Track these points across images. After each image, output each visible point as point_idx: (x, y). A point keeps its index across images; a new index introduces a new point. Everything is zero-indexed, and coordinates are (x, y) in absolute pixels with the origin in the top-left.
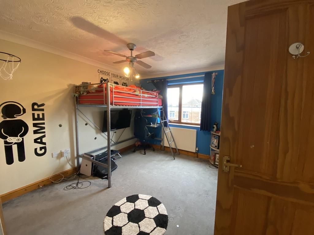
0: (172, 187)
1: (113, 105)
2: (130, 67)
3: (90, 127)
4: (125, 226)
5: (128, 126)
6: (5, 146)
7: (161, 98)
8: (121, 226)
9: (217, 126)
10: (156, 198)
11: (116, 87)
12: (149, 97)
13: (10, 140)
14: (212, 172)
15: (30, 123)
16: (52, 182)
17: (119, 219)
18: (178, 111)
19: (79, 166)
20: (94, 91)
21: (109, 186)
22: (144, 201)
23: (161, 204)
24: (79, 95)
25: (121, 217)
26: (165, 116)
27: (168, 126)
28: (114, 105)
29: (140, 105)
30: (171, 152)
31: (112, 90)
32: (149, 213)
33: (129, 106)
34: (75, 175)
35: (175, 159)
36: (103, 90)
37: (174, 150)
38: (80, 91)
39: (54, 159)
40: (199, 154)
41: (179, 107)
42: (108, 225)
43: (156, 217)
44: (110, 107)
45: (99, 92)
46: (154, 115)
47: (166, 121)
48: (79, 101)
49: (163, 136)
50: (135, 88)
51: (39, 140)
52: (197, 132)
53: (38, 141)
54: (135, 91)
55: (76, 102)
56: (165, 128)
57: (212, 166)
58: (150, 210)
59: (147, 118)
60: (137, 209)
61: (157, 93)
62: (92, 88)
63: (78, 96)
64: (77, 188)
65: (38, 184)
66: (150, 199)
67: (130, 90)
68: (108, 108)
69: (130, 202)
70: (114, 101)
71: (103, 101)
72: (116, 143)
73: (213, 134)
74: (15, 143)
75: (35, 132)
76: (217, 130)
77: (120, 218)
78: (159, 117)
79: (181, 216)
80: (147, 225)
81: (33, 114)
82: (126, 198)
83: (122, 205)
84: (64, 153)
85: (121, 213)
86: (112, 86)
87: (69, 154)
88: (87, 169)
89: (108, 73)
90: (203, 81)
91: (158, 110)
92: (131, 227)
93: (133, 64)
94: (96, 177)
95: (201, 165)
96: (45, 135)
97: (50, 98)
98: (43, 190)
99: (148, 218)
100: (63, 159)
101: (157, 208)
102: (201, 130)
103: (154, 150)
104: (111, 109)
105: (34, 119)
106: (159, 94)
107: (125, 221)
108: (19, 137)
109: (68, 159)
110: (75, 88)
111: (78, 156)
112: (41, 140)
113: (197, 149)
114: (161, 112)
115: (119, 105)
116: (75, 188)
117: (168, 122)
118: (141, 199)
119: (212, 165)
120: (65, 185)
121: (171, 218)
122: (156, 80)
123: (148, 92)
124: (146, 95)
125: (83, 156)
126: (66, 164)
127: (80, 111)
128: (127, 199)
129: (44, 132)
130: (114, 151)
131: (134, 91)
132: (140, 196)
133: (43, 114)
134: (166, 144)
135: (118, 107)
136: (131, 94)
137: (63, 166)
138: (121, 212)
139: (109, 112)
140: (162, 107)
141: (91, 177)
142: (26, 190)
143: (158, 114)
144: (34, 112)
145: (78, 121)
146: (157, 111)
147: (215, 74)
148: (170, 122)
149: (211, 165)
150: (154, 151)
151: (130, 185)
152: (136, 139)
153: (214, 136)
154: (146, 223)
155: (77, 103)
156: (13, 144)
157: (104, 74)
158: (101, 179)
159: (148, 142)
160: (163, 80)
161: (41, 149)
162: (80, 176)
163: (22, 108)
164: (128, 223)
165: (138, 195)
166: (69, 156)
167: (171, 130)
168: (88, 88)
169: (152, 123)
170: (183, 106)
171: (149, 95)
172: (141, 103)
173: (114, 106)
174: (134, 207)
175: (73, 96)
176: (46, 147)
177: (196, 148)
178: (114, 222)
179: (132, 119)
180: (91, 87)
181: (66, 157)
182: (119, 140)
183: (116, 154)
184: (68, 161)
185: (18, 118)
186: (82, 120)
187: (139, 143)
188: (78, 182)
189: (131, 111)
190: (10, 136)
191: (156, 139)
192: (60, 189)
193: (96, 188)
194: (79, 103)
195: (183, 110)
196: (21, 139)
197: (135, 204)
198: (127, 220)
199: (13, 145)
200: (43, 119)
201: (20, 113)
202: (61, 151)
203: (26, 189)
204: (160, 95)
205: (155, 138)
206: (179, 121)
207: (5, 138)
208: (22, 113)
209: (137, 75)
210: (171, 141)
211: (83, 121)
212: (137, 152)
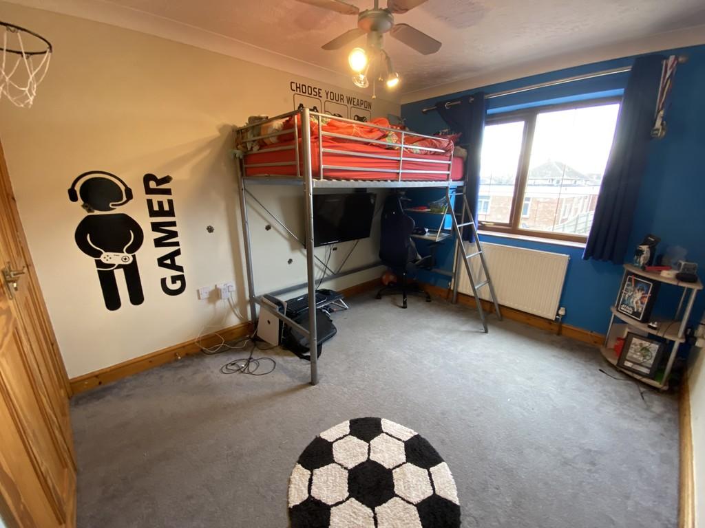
0: (478, 415)
1: (320, 179)
2: (370, 50)
3: (277, 234)
4: (340, 506)
5: (367, 235)
6: (99, 271)
7: (461, 158)
8: (330, 504)
9: (652, 249)
10: (428, 440)
11: (329, 124)
12: (426, 154)
13: (108, 258)
14: (608, 388)
15: (145, 221)
16: (202, 350)
17: (327, 481)
18: (512, 195)
19: (255, 322)
20: (273, 140)
21: (312, 380)
22: (395, 444)
23: (443, 463)
24: (245, 153)
25: (332, 475)
26: (469, 211)
27: (474, 239)
28: (324, 178)
29: (396, 177)
30: (475, 309)
31: (316, 131)
32: (404, 483)
33: (364, 180)
34: (248, 338)
35: (489, 331)
36: (294, 133)
37: (487, 307)
38: (245, 143)
39: (204, 302)
40: (564, 325)
41: (516, 185)
42: (298, 490)
43: (423, 500)
44: (313, 183)
45: (285, 141)
46: (436, 206)
47: (471, 226)
48: (246, 168)
49: (458, 267)
50: (386, 127)
51: (168, 262)
52: (570, 263)
53: (165, 262)
54: (385, 136)
55: (240, 174)
56: (465, 245)
57: (607, 369)
58: (409, 475)
59: (415, 215)
60: (375, 463)
61: (450, 139)
62: (270, 131)
63: (241, 157)
64: (246, 371)
65: (176, 351)
66: (412, 439)
67: (371, 131)
68: (306, 186)
69: (359, 437)
70: (322, 167)
71: (295, 166)
72: (337, 274)
73: (629, 273)
74: (120, 266)
75: (159, 243)
76: (650, 263)
77: (330, 478)
78: (449, 212)
79: (502, 520)
80: (398, 521)
81: (150, 202)
82: (348, 422)
83: (337, 440)
84: (222, 291)
85: (334, 465)
86: (316, 121)
87: (233, 293)
88: (270, 331)
89: (317, 90)
90: (620, 91)
91: (450, 191)
92: (353, 515)
93: (381, 37)
94: (289, 352)
95: (570, 360)
96: (179, 250)
97: (182, 161)
98: (183, 366)
99: (403, 499)
100: (221, 304)
101: (430, 475)
102: (586, 258)
103: (428, 299)
104: (314, 189)
105: (153, 213)
106: (456, 144)
107: (340, 491)
108: (125, 254)
109: (232, 305)
110: (236, 133)
111: (253, 300)
112: (173, 261)
113: (562, 312)
114: (459, 200)
115: (338, 179)
116: (242, 372)
117: (475, 228)
118: (387, 434)
119: (611, 365)
120: (224, 360)
121: (468, 519)
122: (452, 101)
123: (424, 139)
124: (417, 148)
125: (262, 301)
126: (228, 314)
127: (251, 195)
128: (350, 426)
129: (177, 244)
130: (331, 294)
131: (381, 134)
132: (386, 424)
133: (170, 202)
134: (464, 287)
135: (334, 184)
136: (372, 145)
137: (221, 319)
138: (334, 462)
139: (309, 198)
140: (461, 184)
141: (279, 350)
142: (150, 362)
143: (449, 205)
144: (150, 197)
145: (249, 219)
146: (446, 194)
147: (676, 59)
148: (483, 227)
149: (605, 364)
150: (427, 301)
151: (362, 387)
152: (383, 268)
153: (637, 282)
154: (395, 515)
155: (242, 175)
156: (116, 268)
157: (307, 94)
158: (297, 358)
159: (415, 279)
160: (472, 99)
161: (174, 279)
162: (257, 342)
163: (123, 188)
164: (347, 499)
165: (380, 419)
166: (234, 299)
167: (485, 251)
168: (262, 133)
169: (427, 230)
170: (529, 182)
171: (426, 146)
172: (401, 171)
173: (322, 180)
174: (367, 456)
175: (232, 157)
176: (183, 275)
177: (559, 309)
178: (313, 487)
179: (377, 218)
180: (268, 127)
181: (228, 299)
182: (344, 268)
183: (335, 300)
184: (232, 308)
185: (118, 210)
186: (256, 215)
187: (392, 278)
188: (250, 358)
189: (375, 196)
190: (106, 251)
191: (438, 271)
192: (215, 368)
193: (284, 379)
194: (246, 175)
195: (529, 192)
196: (130, 256)
197: (369, 446)
198: (347, 489)
199: (115, 271)
200: (171, 213)
201: (122, 199)
202: (216, 286)
203: (151, 359)
204: (458, 147)
205: (434, 270)
206: (513, 226)
207: (97, 254)
208: (125, 199)
209: (391, 79)
210: (478, 283)
211: (262, 220)
212: (386, 299)
